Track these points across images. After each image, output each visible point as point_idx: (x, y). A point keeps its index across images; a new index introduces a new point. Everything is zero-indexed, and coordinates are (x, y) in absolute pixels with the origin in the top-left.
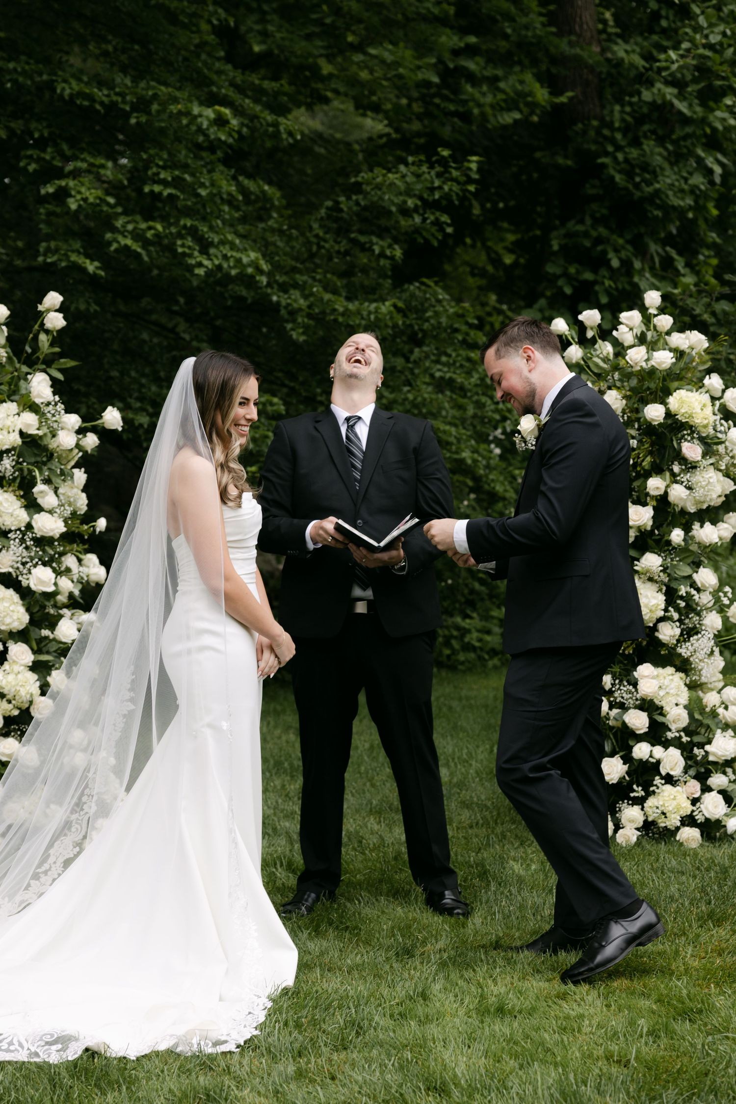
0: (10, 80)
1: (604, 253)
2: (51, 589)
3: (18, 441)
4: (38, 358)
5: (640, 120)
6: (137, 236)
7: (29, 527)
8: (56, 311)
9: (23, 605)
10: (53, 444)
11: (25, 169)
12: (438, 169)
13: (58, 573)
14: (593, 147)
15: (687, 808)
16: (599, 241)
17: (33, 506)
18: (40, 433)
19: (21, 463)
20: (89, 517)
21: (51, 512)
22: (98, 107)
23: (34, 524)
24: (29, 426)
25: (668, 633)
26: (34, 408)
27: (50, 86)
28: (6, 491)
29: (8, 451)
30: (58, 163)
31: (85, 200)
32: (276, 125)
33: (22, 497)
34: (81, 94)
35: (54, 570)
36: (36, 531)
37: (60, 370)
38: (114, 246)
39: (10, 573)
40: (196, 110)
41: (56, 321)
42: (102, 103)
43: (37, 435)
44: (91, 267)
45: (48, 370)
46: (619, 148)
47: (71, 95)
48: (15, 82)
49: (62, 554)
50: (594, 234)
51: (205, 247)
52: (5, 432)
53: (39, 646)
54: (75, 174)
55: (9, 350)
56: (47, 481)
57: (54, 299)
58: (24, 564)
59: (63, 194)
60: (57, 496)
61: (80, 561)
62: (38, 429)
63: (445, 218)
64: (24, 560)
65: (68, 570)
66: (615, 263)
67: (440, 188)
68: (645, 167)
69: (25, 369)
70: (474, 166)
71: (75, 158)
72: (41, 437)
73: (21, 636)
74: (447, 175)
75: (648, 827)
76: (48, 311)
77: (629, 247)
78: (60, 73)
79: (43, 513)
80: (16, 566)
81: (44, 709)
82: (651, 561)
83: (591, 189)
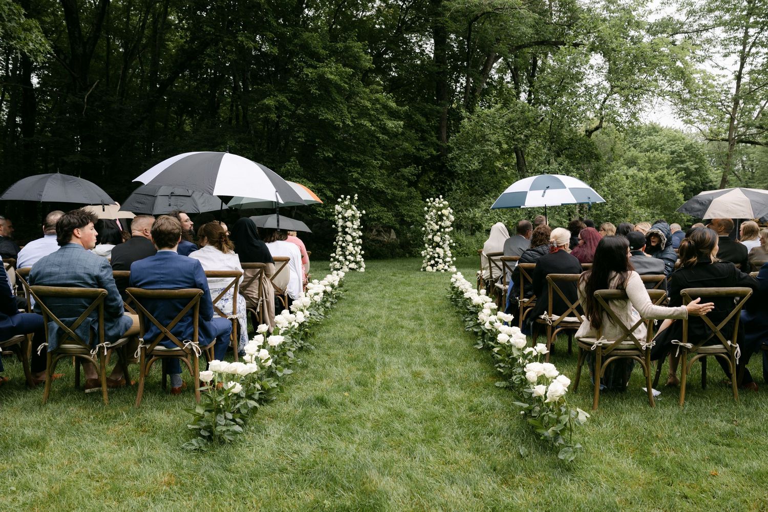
3: (351, 215)
4: (354, 203)
6: (364, 182)
7: (352, 227)
10: (356, 215)
11: (347, 171)
17: (353, 224)
19: (352, 218)
20: (360, 226)
21: (355, 225)
25: (441, 244)
26: (353, 210)
28: (349, 222)
30: (351, 170)
33: (351, 223)
35: (356, 233)
41: (356, 198)
42: (359, 160)
43: (353, 214)
44: (356, 187)
45: (355, 205)
47: (353, 159)
48: (344, 156)
49: (357, 231)
51: (374, 183)
52: (349, 214)
53: (354, 244)
54: (354, 172)
55: (350, 202)
56: (355, 221)
57: (356, 195)
59: (352, 175)
60: (356, 223)
64: (352, 232)
68: (454, 166)
69: (352, 205)
73: (351, 242)
75: (437, 270)
80: (350, 232)
81: (354, 252)
82: (439, 233)
83: (444, 169)
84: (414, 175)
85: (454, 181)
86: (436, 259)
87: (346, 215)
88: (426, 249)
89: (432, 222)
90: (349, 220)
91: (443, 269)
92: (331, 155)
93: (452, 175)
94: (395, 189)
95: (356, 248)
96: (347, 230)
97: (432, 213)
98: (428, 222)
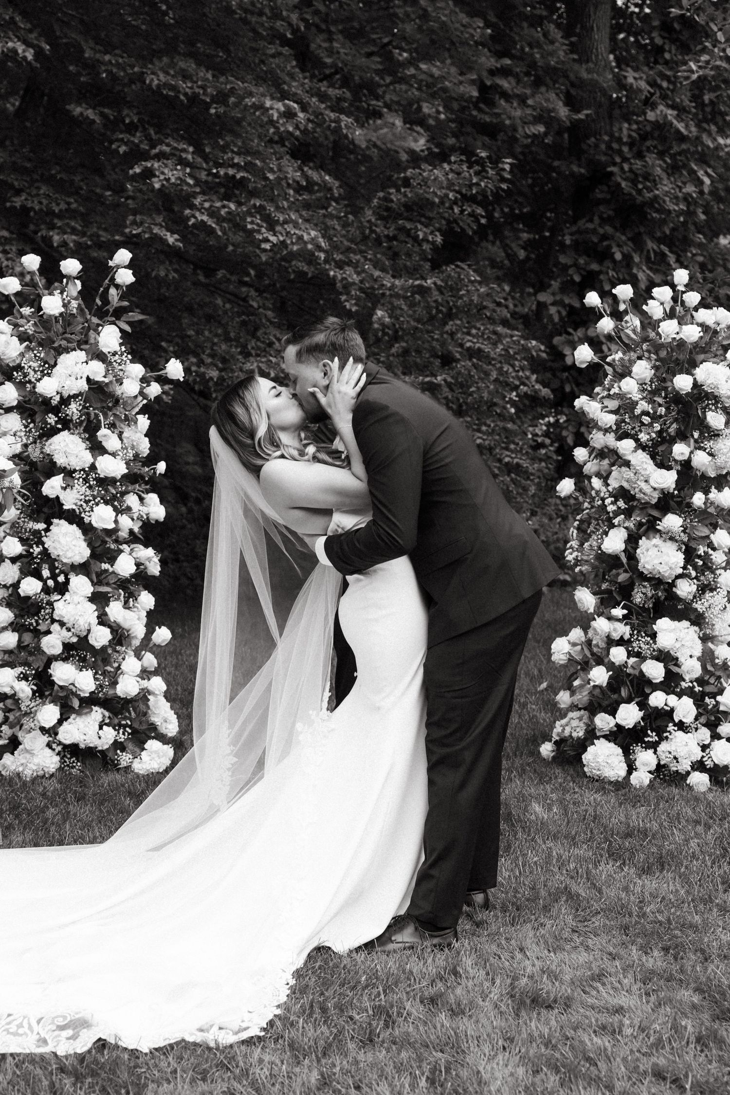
0: (105, 71)
1: (609, 247)
2: (111, 526)
3: (84, 386)
4: (108, 311)
5: (644, 137)
6: (213, 213)
7: (93, 467)
8: (125, 267)
9: (85, 540)
10: (119, 390)
11: (117, 151)
12: (477, 168)
13: (118, 511)
14: (603, 158)
15: (698, 754)
16: (605, 237)
17: (97, 448)
18: (107, 380)
19: (87, 408)
20: (151, 460)
21: (114, 455)
22: (182, 97)
23: (97, 465)
24: (96, 373)
25: (685, 589)
26: (101, 357)
27: (141, 77)
28: (73, 434)
29: (75, 396)
30: (145, 146)
31: (168, 180)
32: (338, 121)
33: (88, 439)
34: (166, 85)
35: (115, 509)
36: (99, 472)
37: (129, 323)
38: (193, 220)
39: (74, 510)
40: (268, 103)
42: (186, 94)
43: (103, 382)
44: (171, 239)
45: (117, 322)
46: (625, 160)
47: (158, 86)
48: (109, 73)
49: (123, 494)
50: (601, 231)
51: (271, 224)
52: (73, 378)
53: (99, 579)
54: (160, 156)
55: (80, 301)
56: (112, 426)
57: (123, 256)
58: (87, 502)
59: (149, 174)
60: (121, 439)
61: (141, 499)
62: (105, 377)
63: (480, 211)
64: (87, 498)
65: (129, 509)
66: (618, 256)
67: (477, 184)
69: (95, 320)
70: (507, 167)
71: (161, 142)
72: (107, 384)
73: (83, 568)
74: (484, 174)
75: (660, 769)
76: (118, 267)
77: (630, 243)
78: (150, 66)
79: (106, 455)
80: (79, 503)
81: (101, 637)
82: (672, 522)
83: (600, 193)
84: (472, 199)
86: (657, 699)
87: (48, 387)
88: (585, 621)
89: (626, 446)
90: (66, 424)
91: (699, 766)
95: (115, 610)
96: (52, 487)
97: (629, 386)
98: (598, 439)
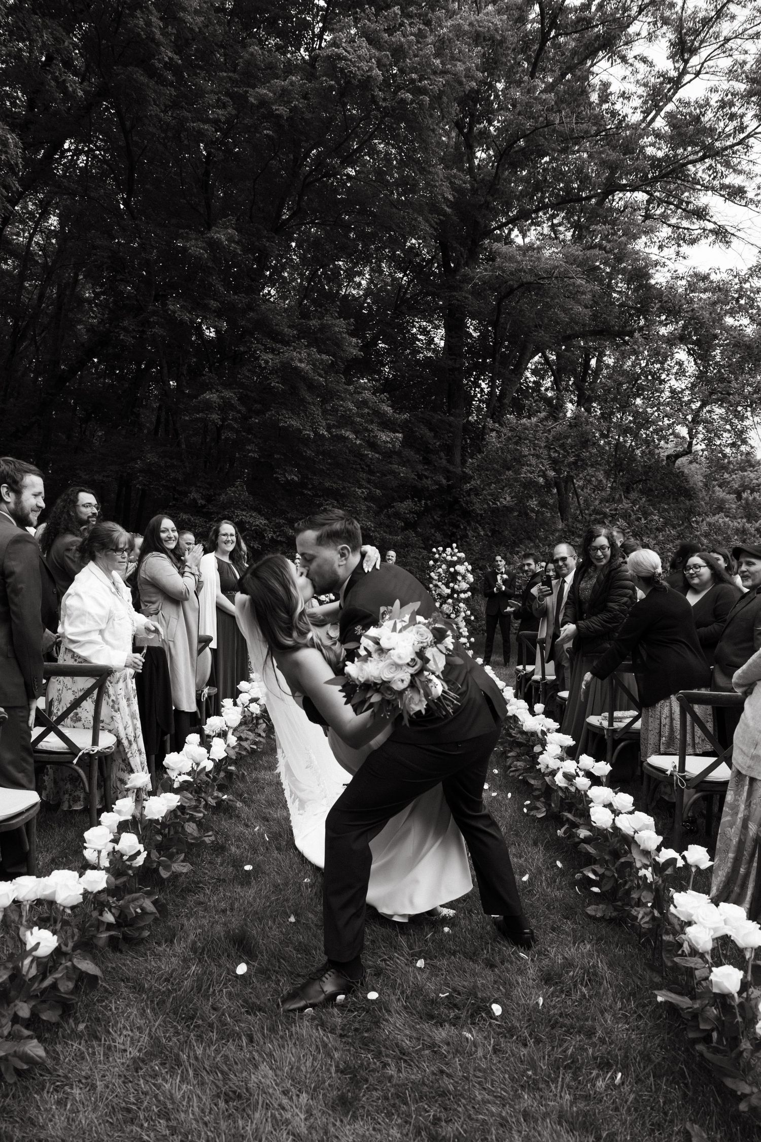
25: (453, 616)
68: (471, 502)
83: (457, 507)
84: (413, 513)
85: (469, 524)
92: (296, 479)
93: (467, 514)
94: (385, 532)
98: (434, 582)
